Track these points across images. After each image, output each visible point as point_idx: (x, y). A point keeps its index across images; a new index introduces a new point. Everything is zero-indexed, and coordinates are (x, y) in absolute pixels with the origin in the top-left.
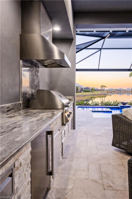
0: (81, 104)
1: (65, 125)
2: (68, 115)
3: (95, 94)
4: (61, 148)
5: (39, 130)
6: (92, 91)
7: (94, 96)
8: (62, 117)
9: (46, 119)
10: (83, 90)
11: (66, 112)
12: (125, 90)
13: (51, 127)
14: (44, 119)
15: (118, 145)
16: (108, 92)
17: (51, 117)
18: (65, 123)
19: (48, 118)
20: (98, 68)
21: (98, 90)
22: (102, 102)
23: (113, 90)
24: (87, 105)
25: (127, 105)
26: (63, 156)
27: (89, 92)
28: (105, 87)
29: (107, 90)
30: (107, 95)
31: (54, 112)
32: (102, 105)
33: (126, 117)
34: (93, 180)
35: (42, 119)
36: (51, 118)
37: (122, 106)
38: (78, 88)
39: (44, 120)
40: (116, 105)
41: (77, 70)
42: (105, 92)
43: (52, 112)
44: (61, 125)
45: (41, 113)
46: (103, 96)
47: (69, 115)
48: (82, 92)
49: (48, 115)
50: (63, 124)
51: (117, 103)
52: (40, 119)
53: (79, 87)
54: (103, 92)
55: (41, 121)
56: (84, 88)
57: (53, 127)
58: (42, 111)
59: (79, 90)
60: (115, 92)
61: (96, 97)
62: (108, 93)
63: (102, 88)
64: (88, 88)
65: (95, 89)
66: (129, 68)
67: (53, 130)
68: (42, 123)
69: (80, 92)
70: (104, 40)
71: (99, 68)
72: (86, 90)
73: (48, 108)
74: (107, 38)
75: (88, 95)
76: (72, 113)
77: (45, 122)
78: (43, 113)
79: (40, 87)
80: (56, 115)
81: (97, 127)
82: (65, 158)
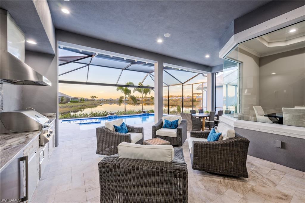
0: (67, 117)
1: (43, 146)
2: (48, 135)
3: (84, 104)
4: (39, 170)
5: (9, 160)
6: (81, 101)
7: (84, 107)
8: (40, 138)
9: (17, 145)
10: (70, 100)
11: (44, 132)
12: (115, 100)
13: (25, 152)
14: (14, 146)
15: (101, 152)
16: (99, 102)
17: (25, 142)
18: (43, 144)
19: (21, 143)
20: (86, 82)
21: (88, 100)
22: (92, 113)
23: (104, 100)
24: (74, 118)
25: (115, 115)
26: (40, 178)
27: (77, 102)
28: (95, 97)
29: (97, 100)
30: (98, 105)
31: (29, 136)
32: (91, 117)
33: (108, 129)
34: (75, 189)
35: (11, 147)
36: (25, 144)
37: (110, 116)
38: (63, 99)
39: (14, 148)
40: (105, 116)
41: (60, 82)
42: (95, 102)
43: (26, 136)
44: (39, 146)
45: (8, 139)
46: (94, 106)
47: (50, 134)
48: (68, 102)
49: (20, 140)
50: (41, 145)
51: (106, 113)
52: (9, 147)
53: (65, 97)
54: (94, 102)
55: (11, 149)
56: (71, 99)
57: (27, 152)
58: (10, 136)
59: (65, 100)
60: (106, 102)
61: (85, 107)
62: (99, 104)
63: (92, 98)
64: (76, 99)
65: (85, 99)
66: (115, 84)
67: (27, 155)
68: (12, 152)
69: (67, 102)
70: (92, 58)
71: (88, 82)
72: (74, 101)
73: (18, 131)
74: (95, 57)
75: (76, 106)
76: (54, 131)
77: (17, 150)
78: (11, 138)
79: (4, 107)
80: (31, 139)
81: (84, 139)
82: (43, 179)
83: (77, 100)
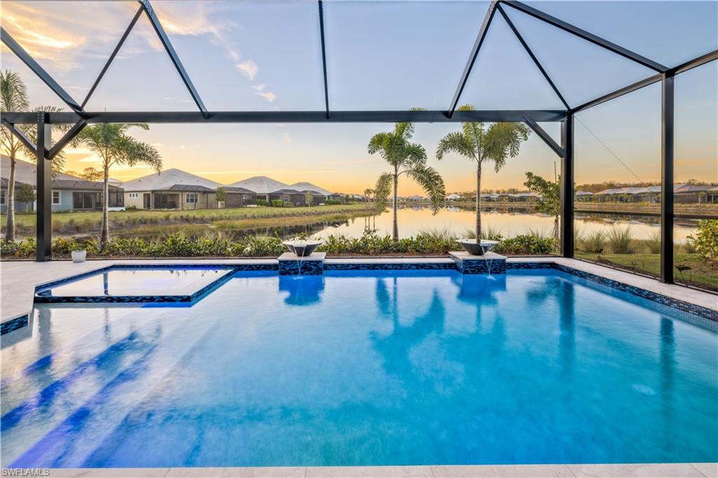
6: (348, 202)
10: (326, 199)
21: (359, 199)
48: (320, 204)
64: (336, 196)
69: (317, 204)
72: (333, 200)
83: (338, 199)
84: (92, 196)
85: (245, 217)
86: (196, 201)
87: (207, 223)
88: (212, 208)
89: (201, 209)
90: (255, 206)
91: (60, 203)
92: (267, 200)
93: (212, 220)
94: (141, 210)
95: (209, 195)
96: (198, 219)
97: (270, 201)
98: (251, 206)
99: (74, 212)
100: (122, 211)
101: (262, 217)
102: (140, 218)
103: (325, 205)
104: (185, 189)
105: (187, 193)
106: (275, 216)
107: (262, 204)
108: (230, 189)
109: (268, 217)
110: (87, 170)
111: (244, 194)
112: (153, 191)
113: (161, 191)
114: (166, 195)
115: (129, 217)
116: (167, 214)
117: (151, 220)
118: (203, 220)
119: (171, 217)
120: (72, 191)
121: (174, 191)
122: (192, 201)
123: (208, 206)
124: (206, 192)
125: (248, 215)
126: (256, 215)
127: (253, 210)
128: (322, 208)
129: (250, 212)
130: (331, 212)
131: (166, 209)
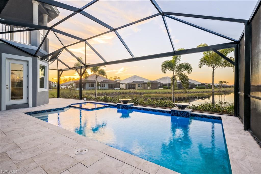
28: (225, 82)
64: (203, 85)
84: (113, 85)
85: (156, 93)
86: (141, 87)
87: (142, 94)
88: (146, 89)
89: (142, 89)
90: (162, 89)
91: (105, 87)
92: (168, 86)
93: (144, 93)
94: (124, 89)
95: (145, 84)
96: (139, 93)
97: (169, 87)
98: (161, 89)
99: (108, 89)
100: (119, 89)
101: (163, 93)
102: (122, 92)
103: (196, 89)
104: (137, 82)
105: (138, 84)
106: (168, 93)
107: (165, 88)
108: (153, 82)
109: (165, 93)
110: (115, 77)
111: (158, 84)
112: (128, 83)
113: (130, 83)
114: (132, 84)
115: (119, 91)
116: (130, 91)
117: (125, 93)
118: (141, 93)
119: (131, 92)
120: (108, 83)
121: (134, 83)
122: (140, 86)
123: (145, 88)
124: (144, 83)
125: (158, 92)
126: (161, 92)
127: (161, 90)
128: (194, 90)
129: (158, 91)
130: (196, 92)
131: (131, 89)
